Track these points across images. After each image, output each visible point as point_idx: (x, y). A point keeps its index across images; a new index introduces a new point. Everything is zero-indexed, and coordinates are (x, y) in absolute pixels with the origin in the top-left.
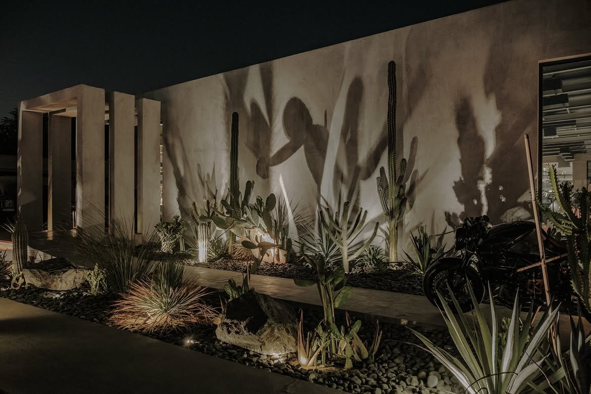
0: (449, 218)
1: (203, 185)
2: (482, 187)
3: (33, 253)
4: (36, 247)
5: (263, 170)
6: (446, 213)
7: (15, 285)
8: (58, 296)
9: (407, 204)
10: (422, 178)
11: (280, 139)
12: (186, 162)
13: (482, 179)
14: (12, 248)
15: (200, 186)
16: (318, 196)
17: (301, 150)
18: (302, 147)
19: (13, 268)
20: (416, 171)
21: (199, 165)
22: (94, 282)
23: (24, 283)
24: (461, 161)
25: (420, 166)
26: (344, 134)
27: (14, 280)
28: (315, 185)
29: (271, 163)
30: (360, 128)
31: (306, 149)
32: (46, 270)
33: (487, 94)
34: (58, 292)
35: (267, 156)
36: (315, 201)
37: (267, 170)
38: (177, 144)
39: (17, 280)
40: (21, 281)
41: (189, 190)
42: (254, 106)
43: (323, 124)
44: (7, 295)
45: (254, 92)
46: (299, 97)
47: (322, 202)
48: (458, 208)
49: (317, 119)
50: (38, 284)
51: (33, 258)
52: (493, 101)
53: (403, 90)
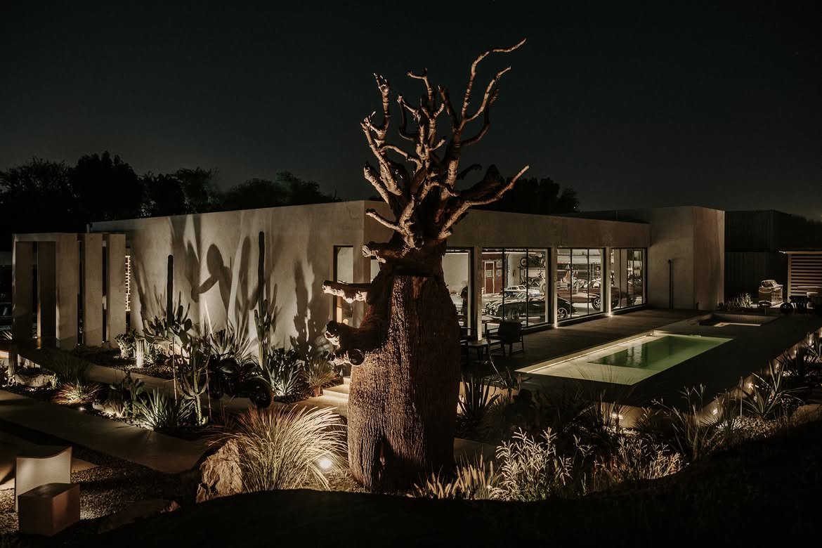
0: (292, 339)
1: (158, 303)
2: (306, 321)
3: (22, 360)
4: (24, 356)
5: (195, 296)
6: (291, 337)
7: (10, 384)
8: (33, 390)
9: (271, 329)
10: (279, 312)
11: (205, 275)
12: (146, 282)
13: (306, 316)
14: (8, 357)
15: (155, 303)
16: (227, 319)
17: (217, 285)
18: (218, 282)
19: (9, 372)
20: (277, 307)
21: (155, 286)
22: (53, 382)
23: (15, 383)
24: (297, 303)
25: (278, 304)
26: (240, 276)
27: (9, 380)
28: (225, 310)
29: (200, 291)
30: (249, 274)
31: (220, 283)
32: (27, 375)
33: (309, 261)
34: (33, 388)
35: (198, 285)
36: (225, 323)
37: (198, 297)
38: (140, 267)
39: (11, 380)
40: (14, 381)
41: (149, 306)
42: (190, 246)
43: (229, 267)
44: (6, 389)
45: (189, 235)
46: (216, 244)
47: (229, 324)
48: (296, 334)
49: (226, 264)
50: (23, 383)
51: (22, 364)
52: (311, 267)
53: (269, 251)
